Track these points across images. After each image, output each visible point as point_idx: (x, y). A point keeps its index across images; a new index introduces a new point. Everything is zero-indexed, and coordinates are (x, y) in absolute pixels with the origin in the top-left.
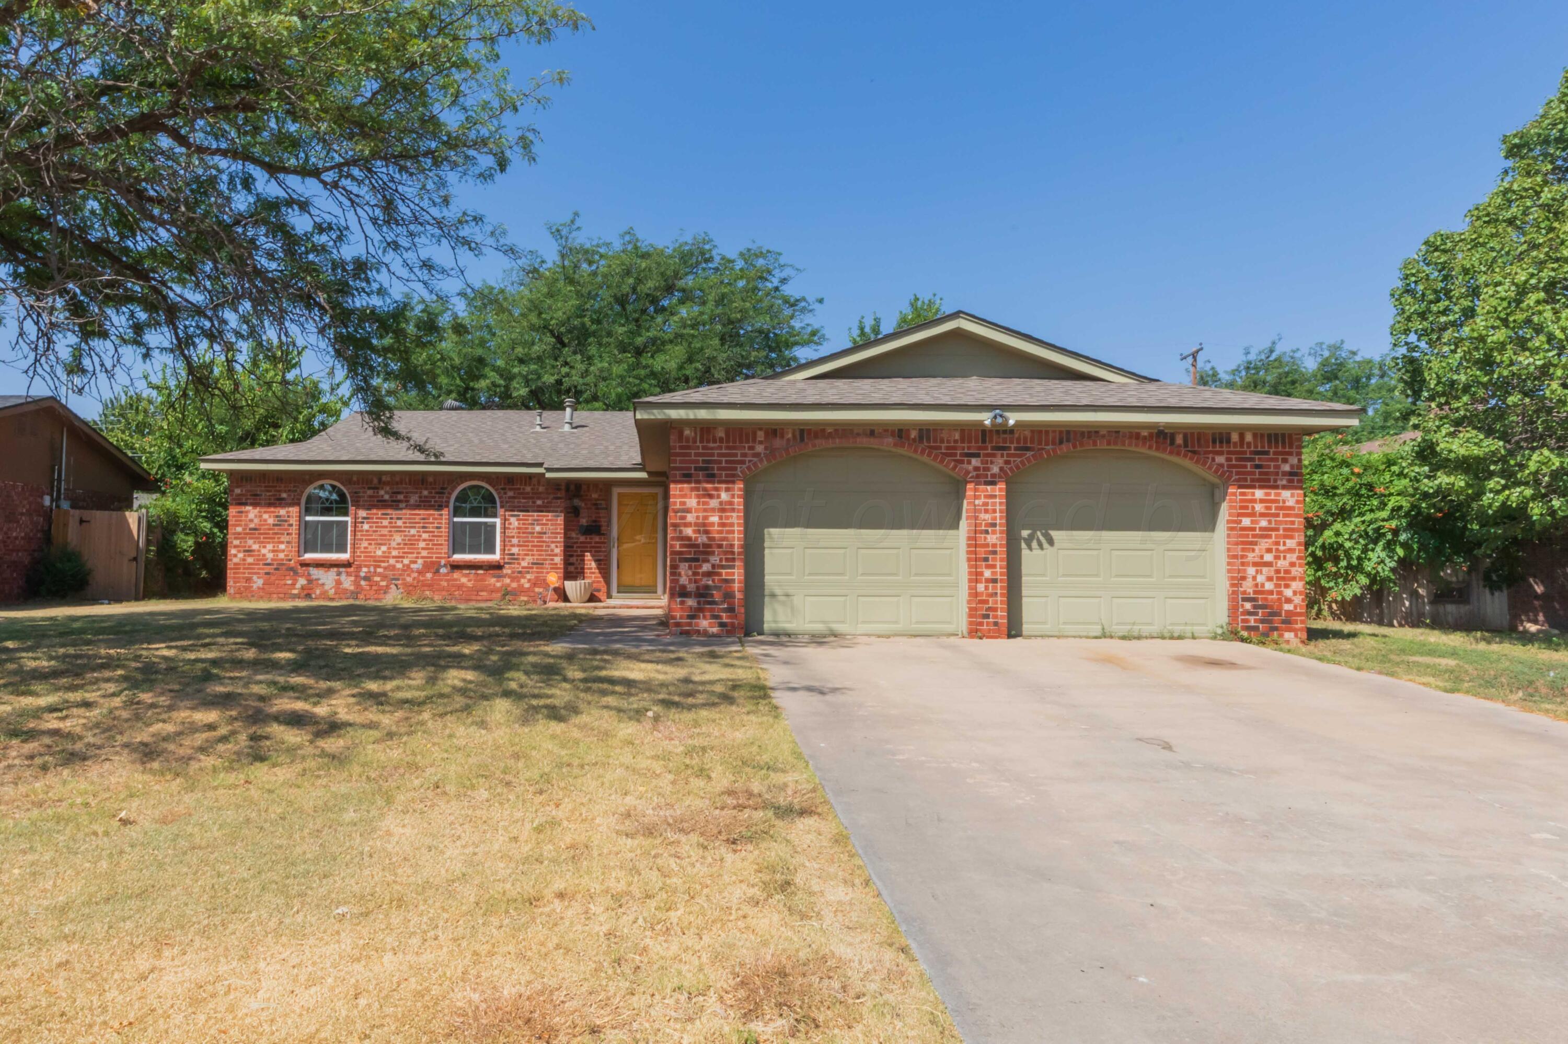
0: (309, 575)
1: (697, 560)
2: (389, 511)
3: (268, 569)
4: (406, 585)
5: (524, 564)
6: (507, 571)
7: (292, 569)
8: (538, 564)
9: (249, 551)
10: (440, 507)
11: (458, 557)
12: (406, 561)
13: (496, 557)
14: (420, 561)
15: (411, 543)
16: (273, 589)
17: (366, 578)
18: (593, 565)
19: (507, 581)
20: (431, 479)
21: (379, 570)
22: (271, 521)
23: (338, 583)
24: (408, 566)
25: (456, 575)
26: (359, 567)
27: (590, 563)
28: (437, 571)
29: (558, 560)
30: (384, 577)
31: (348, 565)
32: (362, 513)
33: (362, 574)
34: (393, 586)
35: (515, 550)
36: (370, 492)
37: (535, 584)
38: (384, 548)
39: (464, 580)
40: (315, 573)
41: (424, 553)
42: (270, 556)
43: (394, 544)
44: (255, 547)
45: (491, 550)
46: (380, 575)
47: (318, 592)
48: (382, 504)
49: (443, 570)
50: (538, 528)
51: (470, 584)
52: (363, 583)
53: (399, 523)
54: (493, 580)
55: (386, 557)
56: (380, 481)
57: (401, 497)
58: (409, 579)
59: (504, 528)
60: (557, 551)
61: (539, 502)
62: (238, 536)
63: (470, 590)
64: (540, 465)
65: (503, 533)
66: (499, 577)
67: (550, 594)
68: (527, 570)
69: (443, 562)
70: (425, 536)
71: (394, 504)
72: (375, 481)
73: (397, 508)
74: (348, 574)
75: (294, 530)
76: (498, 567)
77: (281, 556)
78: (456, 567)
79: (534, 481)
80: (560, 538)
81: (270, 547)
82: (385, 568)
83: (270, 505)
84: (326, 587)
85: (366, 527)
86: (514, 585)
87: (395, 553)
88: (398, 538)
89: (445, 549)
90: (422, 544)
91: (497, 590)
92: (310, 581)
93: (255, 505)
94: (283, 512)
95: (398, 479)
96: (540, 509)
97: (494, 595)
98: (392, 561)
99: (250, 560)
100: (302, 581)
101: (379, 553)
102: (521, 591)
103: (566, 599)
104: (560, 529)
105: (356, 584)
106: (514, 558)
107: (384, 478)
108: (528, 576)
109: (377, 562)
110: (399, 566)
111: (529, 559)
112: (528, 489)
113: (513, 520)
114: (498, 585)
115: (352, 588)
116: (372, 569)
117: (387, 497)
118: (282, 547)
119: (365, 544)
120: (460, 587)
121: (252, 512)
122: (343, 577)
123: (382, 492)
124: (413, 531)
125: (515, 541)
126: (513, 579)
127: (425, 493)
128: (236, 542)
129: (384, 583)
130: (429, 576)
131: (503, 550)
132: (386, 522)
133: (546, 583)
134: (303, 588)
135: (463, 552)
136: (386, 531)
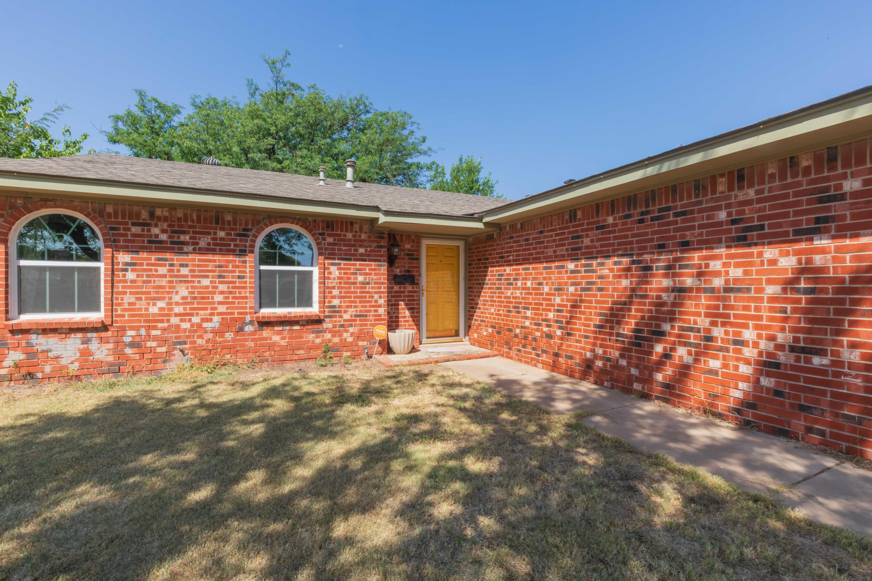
0: (30, 345)
2: (168, 256)
4: (195, 349)
5: (346, 316)
6: (327, 325)
8: (363, 316)
10: (243, 252)
11: (266, 312)
12: (196, 320)
13: (315, 309)
14: (216, 319)
15: (202, 297)
17: (132, 345)
18: (407, 313)
19: (328, 336)
20: (229, 217)
21: (154, 333)
23: (85, 353)
24: (199, 326)
25: (266, 333)
26: (123, 329)
27: (405, 313)
28: (241, 330)
29: (382, 311)
30: (163, 341)
31: (104, 328)
32: (123, 258)
33: (127, 339)
34: (177, 352)
35: (336, 302)
36: (136, 230)
37: (358, 337)
38: (161, 304)
39: (276, 338)
40: (41, 342)
41: (222, 309)
45: (308, 303)
46: (155, 338)
47: (48, 369)
48: (156, 246)
49: (248, 329)
50: (360, 278)
51: (283, 343)
52: (128, 351)
53: (184, 271)
54: (311, 336)
55: (164, 315)
56: (152, 215)
57: (186, 238)
58: (200, 341)
59: (323, 279)
60: (382, 301)
61: (362, 250)
63: (283, 349)
64: (376, 209)
65: (322, 283)
66: (318, 332)
67: (377, 348)
68: (350, 322)
69: (248, 318)
70: (222, 287)
71: (176, 247)
72: (145, 215)
73: (181, 252)
74: (103, 341)
76: (317, 321)
78: (265, 323)
79: (356, 227)
80: (384, 288)
82: (164, 330)
84: (63, 362)
85: (131, 275)
86: (336, 340)
87: (178, 309)
88: (183, 291)
89: (252, 302)
90: (218, 298)
91: (317, 347)
92: (31, 354)
95: (180, 214)
96: (362, 258)
97: (313, 353)
98: (174, 320)
100: (14, 356)
101: (154, 310)
102: (344, 345)
103: (390, 351)
104: (384, 279)
105: (118, 353)
106: (335, 311)
107: (158, 212)
108: (351, 330)
109: (152, 322)
110: (186, 325)
111: (352, 311)
112: (350, 236)
113: (333, 269)
114: (318, 341)
115: (110, 359)
116: (143, 332)
117: (164, 237)
119: (128, 298)
120: (271, 346)
122: (94, 346)
123: (156, 231)
124: (206, 282)
125: (335, 292)
126: (334, 333)
127: (222, 234)
129: (163, 349)
130: (229, 336)
131: (322, 302)
132: (162, 270)
133: (371, 336)
134: (17, 366)
135: (272, 304)
136: (163, 282)
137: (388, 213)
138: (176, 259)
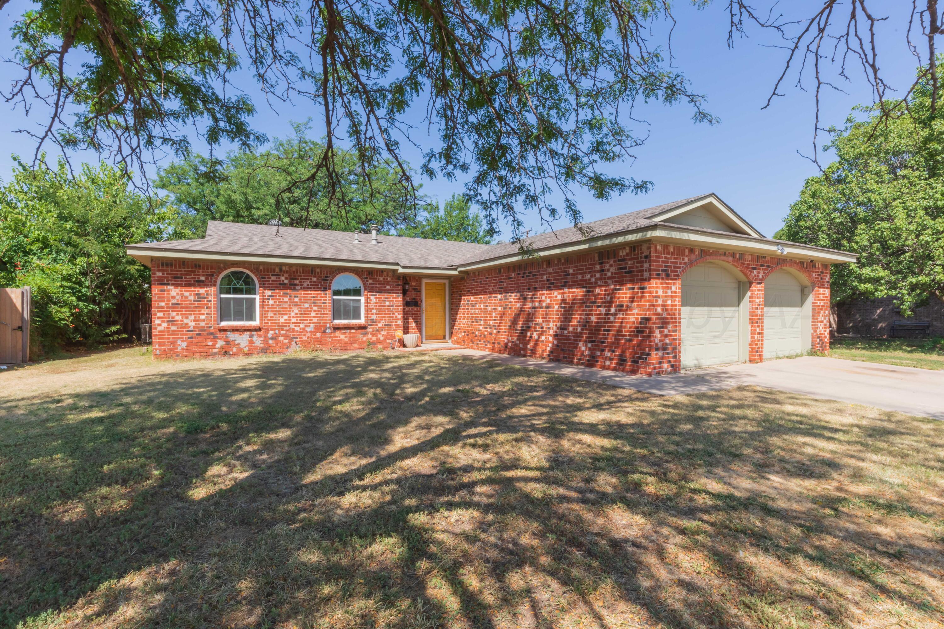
0: (227, 337)
1: (662, 327)
2: (288, 292)
3: (190, 334)
4: (302, 342)
5: (380, 325)
6: (370, 330)
7: (212, 334)
8: (389, 325)
9: (172, 321)
10: (325, 289)
11: (337, 322)
12: (302, 326)
13: (362, 321)
14: (312, 325)
15: (305, 314)
16: (195, 349)
17: (272, 338)
18: (414, 324)
19: (370, 336)
20: (318, 270)
21: (282, 332)
22: (192, 298)
23: (251, 342)
24: (304, 329)
25: (337, 333)
26: (268, 330)
27: (412, 324)
28: (324, 332)
29: (400, 322)
30: (286, 337)
31: (259, 329)
32: (268, 293)
33: (270, 336)
34: (293, 343)
35: (374, 317)
36: (273, 278)
37: (386, 337)
38: (286, 317)
39: (342, 337)
40: (232, 336)
41: (315, 320)
42: (192, 324)
43: (293, 314)
44: (178, 318)
45: (359, 317)
46: (283, 335)
47: (235, 350)
48: (283, 286)
49: (328, 331)
50: (387, 303)
51: (346, 339)
52: (270, 341)
53: (297, 300)
54: (361, 336)
55: (287, 323)
56: (281, 270)
57: (297, 282)
58: (304, 338)
59: (367, 304)
60: (399, 317)
61: (388, 287)
62: (161, 309)
63: (346, 343)
64: (397, 264)
65: (366, 306)
66: (365, 334)
67: (397, 344)
68: (382, 329)
69: (328, 325)
70: (315, 308)
71: (292, 287)
72: (277, 270)
73: (295, 289)
74: (259, 336)
75: (212, 305)
76: (364, 328)
77: (202, 324)
78: (337, 328)
79: (385, 274)
80: (401, 309)
81: (192, 317)
82: (287, 331)
83: (189, 285)
84: (242, 346)
85: (271, 302)
86: (374, 338)
87: (294, 320)
88: (296, 310)
89: (330, 317)
90: (313, 314)
91: (363, 342)
92: (228, 342)
93: (176, 285)
94: (202, 291)
95: (294, 269)
96: (388, 291)
97: (362, 346)
98: (292, 326)
99: (173, 328)
100: (221, 343)
101: (282, 320)
102: (379, 342)
103: (404, 346)
104: (401, 303)
105: (265, 342)
106: (373, 322)
107: (284, 268)
108: (383, 333)
109: (281, 327)
110: (297, 329)
111: (383, 322)
112: (381, 279)
113: (372, 298)
114: (364, 339)
115: (262, 345)
116: (277, 332)
117: (286, 282)
118: (203, 317)
119: (270, 314)
120: (340, 341)
121: (174, 291)
122: (255, 338)
123: (283, 278)
124: (306, 305)
125: (374, 311)
126: (373, 335)
127: (314, 279)
128: (160, 314)
129: (286, 341)
130: (318, 335)
131: (366, 317)
132: (286, 299)
133: (393, 337)
134: (222, 347)
135: (340, 318)
136: (286, 306)
137: (404, 267)
138: (292, 293)
